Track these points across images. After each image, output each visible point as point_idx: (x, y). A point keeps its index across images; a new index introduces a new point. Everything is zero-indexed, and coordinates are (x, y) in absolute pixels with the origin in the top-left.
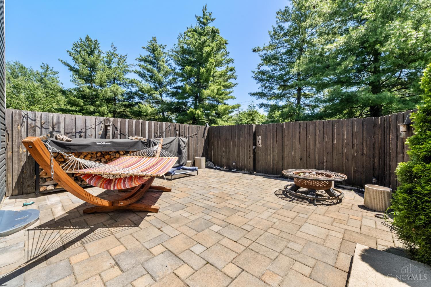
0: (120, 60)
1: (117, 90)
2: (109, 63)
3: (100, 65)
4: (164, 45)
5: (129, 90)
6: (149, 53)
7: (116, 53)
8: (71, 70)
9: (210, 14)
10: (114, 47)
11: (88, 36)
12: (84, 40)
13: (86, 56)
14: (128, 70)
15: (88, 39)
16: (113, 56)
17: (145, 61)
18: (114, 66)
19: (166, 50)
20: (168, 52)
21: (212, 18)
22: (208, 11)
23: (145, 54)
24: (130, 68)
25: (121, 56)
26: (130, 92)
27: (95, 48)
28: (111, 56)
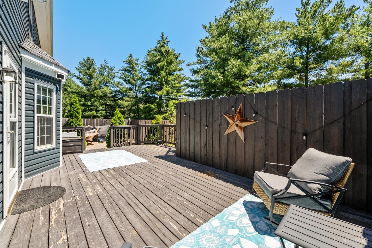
0: (110, 69)
1: (105, 91)
2: (102, 72)
3: (95, 75)
4: (137, 59)
5: (116, 89)
6: (127, 65)
7: (107, 65)
8: (78, 79)
9: (167, 38)
10: (106, 61)
11: (88, 57)
12: (86, 60)
13: (87, 71)
14: (115, 76)
15: (88, 59)
16: (105, 68)
17: (125, 70)
18: (106, 74)
19: (139, 62)
20: (140, 63)
21: (168, 40)
22: (165, 36)
23: (125, 65)
24: (116, 75)
25: (110, 67)
26: (116, 90)
27: (92, 64)
28: (103, 68)
